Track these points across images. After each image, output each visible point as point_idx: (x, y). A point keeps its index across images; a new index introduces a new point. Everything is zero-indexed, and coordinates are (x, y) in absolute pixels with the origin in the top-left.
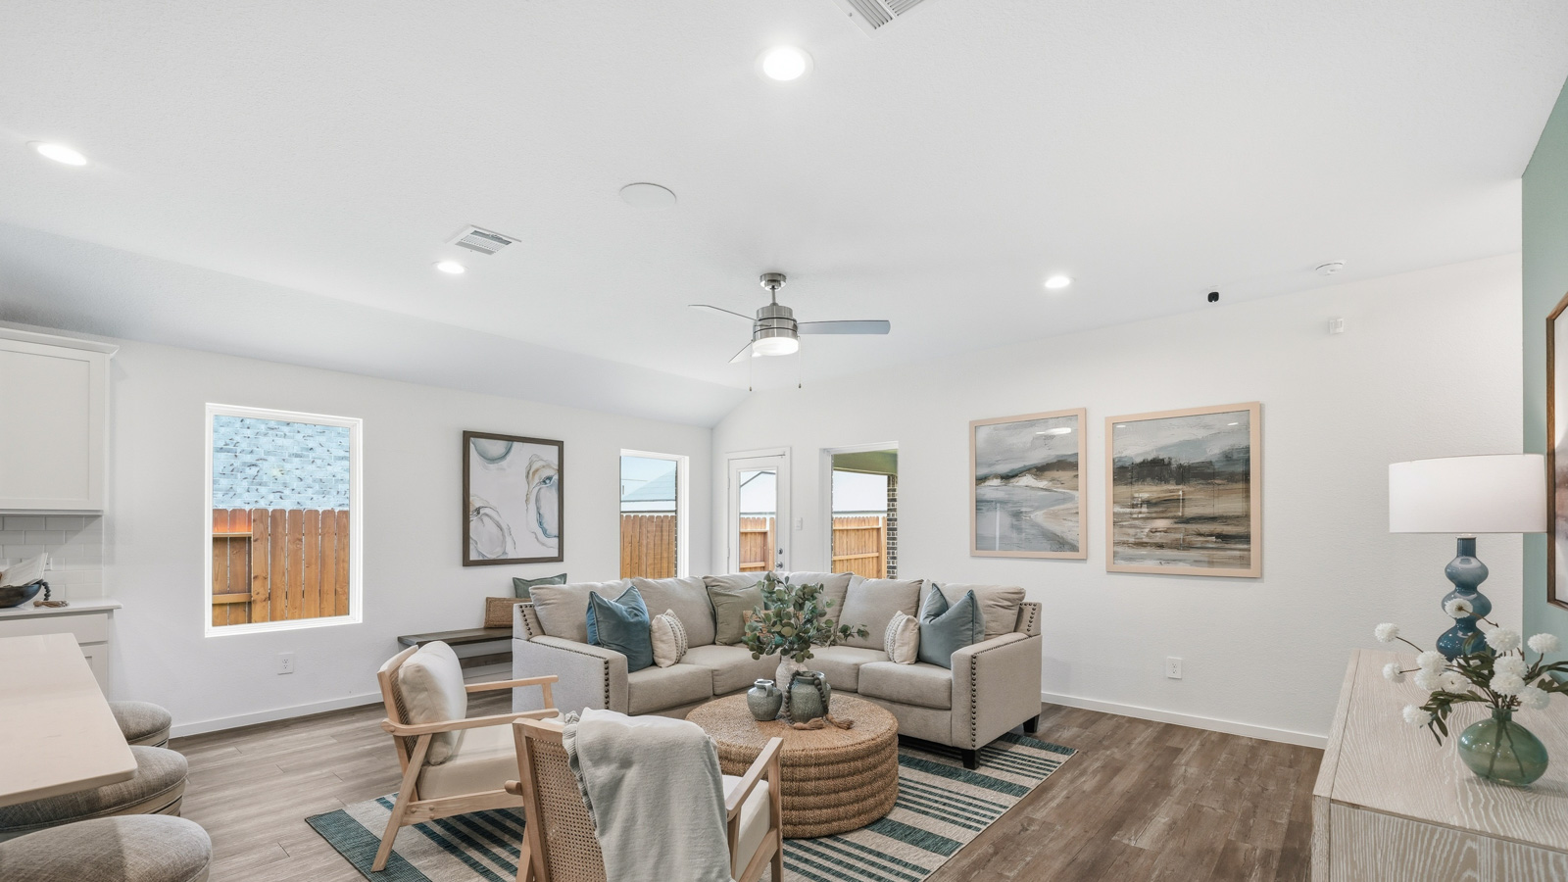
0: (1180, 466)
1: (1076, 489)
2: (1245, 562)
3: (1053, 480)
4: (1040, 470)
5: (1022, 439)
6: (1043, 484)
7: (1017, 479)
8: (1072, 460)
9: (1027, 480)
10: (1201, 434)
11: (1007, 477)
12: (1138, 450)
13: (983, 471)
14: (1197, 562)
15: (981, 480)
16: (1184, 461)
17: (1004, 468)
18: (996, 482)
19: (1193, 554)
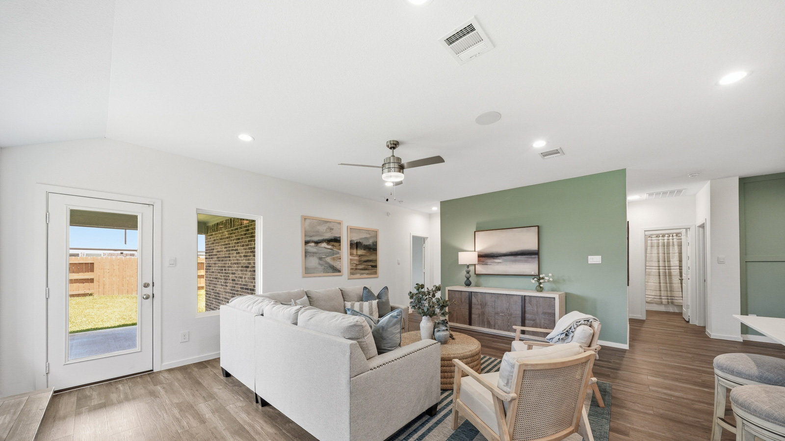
0: (364, 245)
1: (340, 249)
2: (376, 273)
3: (333, 245)
4: (329, 241)
5: (322, 228)
6: (330, 247)
7: (321, 244)
8: (339, 239)
9: (324, 245)
10: (368, 236)
11: (317, 243)
12: (356, 238)
13: (308, 239)
14: (368, 274)
15: (307, 243)
16: (365, 244)
17: (316, 239)
18: (313, 244)
19: (367, 272)
